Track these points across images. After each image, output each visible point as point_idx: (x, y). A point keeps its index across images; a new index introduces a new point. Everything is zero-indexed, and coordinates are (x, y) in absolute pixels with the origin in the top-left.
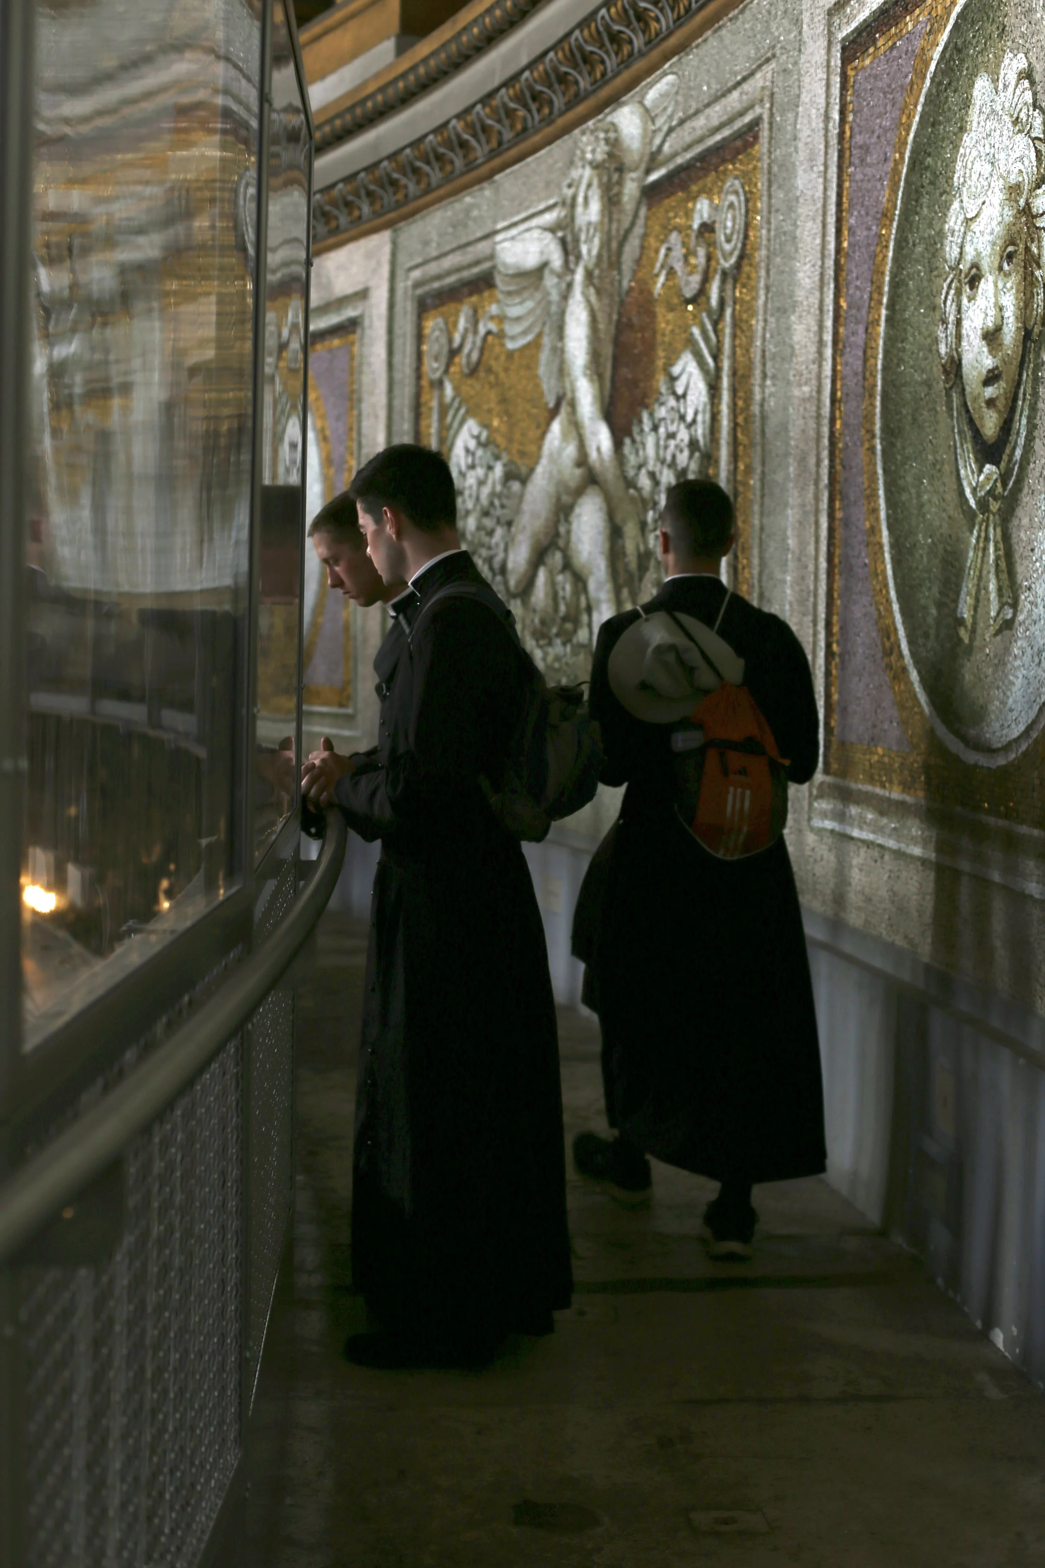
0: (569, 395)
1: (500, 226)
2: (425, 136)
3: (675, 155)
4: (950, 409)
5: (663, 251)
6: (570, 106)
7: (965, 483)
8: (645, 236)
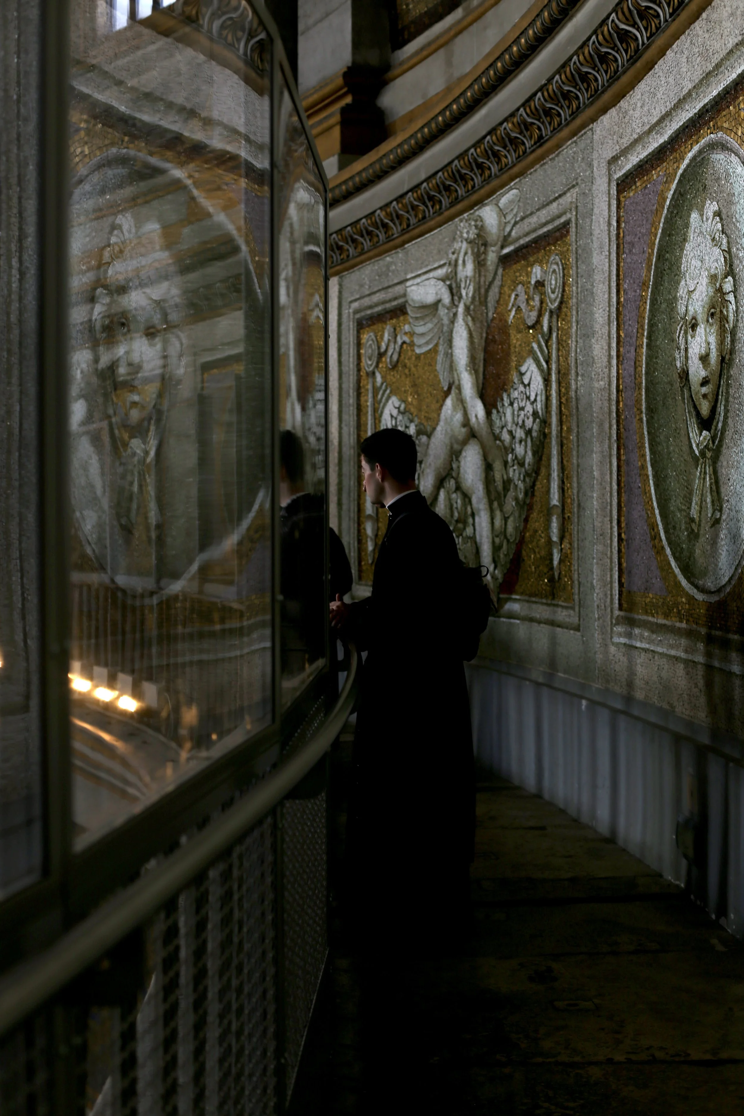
0: (457, 382)
1: (409, 277)
2: (361, 219)
3: (519, 238)
4: (683, 399)
5: (513, 296)
6: (452, 204)
7: (693, 441)
8: (502, 286)
